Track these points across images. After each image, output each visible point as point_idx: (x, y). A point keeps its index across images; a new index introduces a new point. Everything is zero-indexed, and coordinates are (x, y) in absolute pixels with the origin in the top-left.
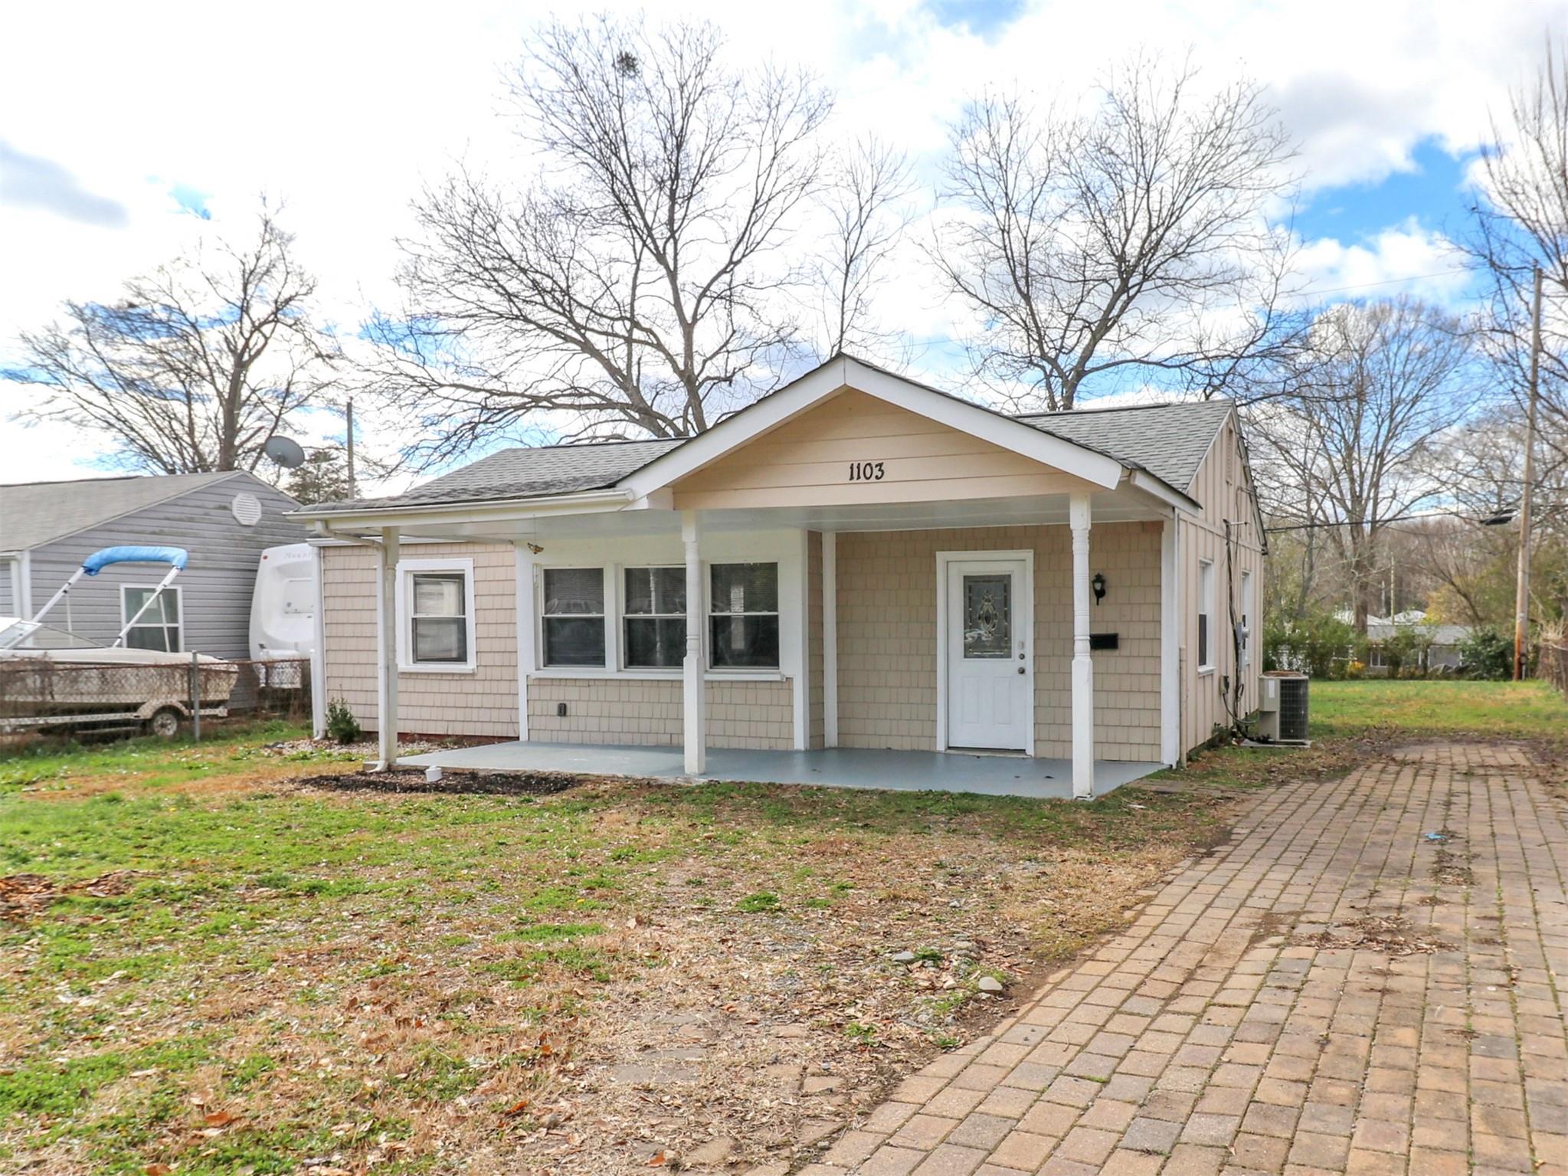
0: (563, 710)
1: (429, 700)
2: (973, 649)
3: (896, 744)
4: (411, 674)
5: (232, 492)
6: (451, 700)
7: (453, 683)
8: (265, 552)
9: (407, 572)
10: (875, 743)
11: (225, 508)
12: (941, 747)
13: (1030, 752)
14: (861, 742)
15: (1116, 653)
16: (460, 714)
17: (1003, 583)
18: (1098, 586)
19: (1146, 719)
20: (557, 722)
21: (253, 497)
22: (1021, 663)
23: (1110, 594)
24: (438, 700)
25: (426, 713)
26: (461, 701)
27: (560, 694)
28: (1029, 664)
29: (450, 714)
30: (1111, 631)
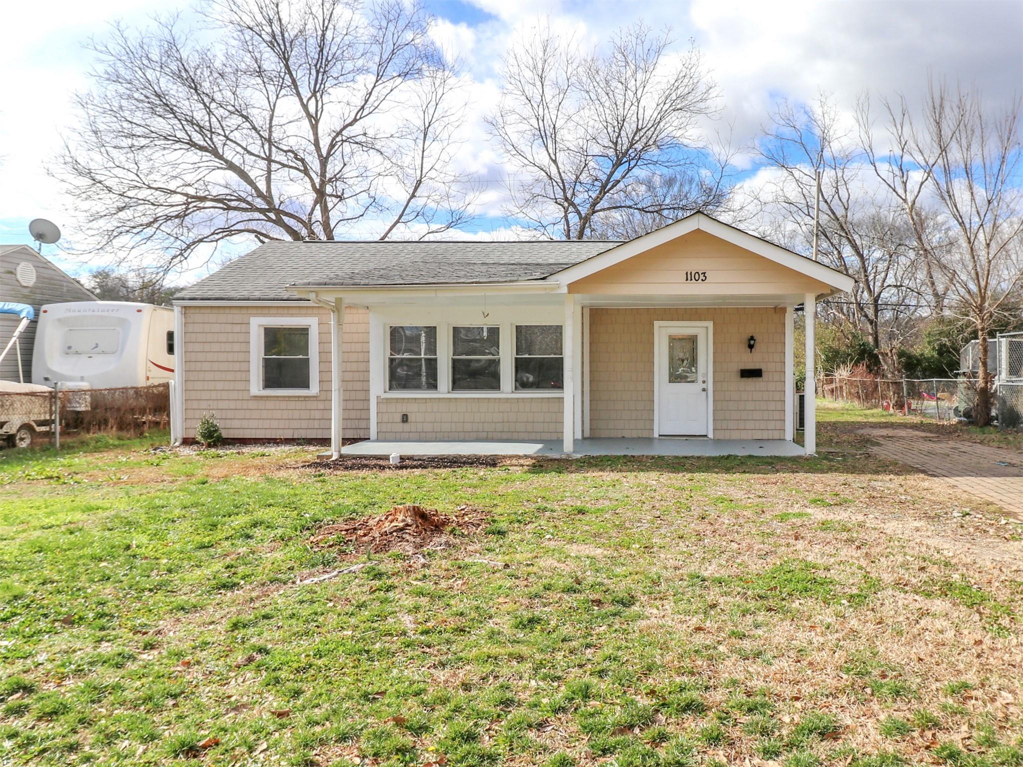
0: (405, 419)
1: (278, 414)
2: (675, 378)
3: (627, 434)
4: (262, 397)
5: (16, 261)
6: (296, 414)
7: (300, 403)
8: (44, 307)
9: (260, 326)
10: (613, 434)
11: (11, 273)
12: (656, 435)
13: (711, 436)
14: (604, 434)
15: (760, 379)
16: (304, 424)
17: (693, 340)
18: (752, 342)
19: (777, 416)
20: (401, 427)
21: (31, 265)
22: (704, 386)
23: (757, 346)
24: (285, 414)
25: (275, 424)
26: (305, 414)
27: (404, 409)
28: (710, 386)
29: (295, 424)
30: (757, 367)
